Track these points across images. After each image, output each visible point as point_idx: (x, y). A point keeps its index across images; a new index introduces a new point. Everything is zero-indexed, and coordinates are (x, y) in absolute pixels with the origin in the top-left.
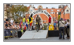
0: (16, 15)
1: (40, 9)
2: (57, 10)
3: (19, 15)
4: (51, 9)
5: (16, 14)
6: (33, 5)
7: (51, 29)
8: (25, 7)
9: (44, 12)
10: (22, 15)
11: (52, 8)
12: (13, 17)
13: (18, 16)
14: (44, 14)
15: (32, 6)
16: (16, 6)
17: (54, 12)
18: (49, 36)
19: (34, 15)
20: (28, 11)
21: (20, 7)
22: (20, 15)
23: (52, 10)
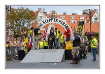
0: (17, 25)
1: (52, 16)
2: (79, 17)
3: (22, 24)
4: (71, 16)
5: (17, 22)
6: (44, 9)
7: (70, 48)
8: (32, 12)
9: (58, 21)
10: (25, 25)
11: (73, 14)
12: (12, 27)
13: (20, 26)
14: (59, 24)
15: (42, 11)
16: (17, 10)
17: (76, 21)
18: (66, 59)
19: (44, 25)
20: (35, 18)
21: (24, 12)
22: (24, 24)
23: (73, 17)
